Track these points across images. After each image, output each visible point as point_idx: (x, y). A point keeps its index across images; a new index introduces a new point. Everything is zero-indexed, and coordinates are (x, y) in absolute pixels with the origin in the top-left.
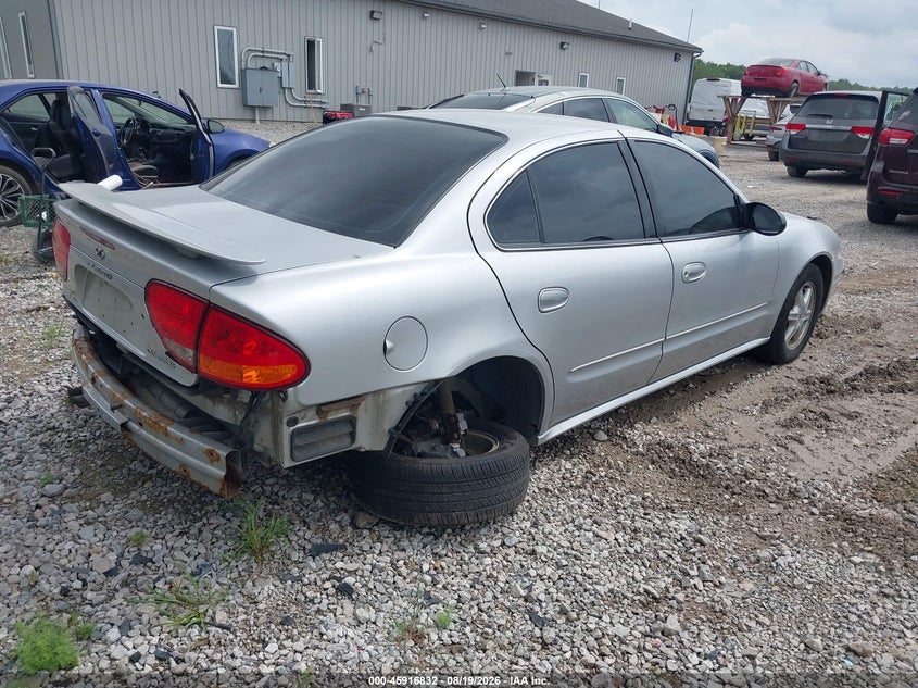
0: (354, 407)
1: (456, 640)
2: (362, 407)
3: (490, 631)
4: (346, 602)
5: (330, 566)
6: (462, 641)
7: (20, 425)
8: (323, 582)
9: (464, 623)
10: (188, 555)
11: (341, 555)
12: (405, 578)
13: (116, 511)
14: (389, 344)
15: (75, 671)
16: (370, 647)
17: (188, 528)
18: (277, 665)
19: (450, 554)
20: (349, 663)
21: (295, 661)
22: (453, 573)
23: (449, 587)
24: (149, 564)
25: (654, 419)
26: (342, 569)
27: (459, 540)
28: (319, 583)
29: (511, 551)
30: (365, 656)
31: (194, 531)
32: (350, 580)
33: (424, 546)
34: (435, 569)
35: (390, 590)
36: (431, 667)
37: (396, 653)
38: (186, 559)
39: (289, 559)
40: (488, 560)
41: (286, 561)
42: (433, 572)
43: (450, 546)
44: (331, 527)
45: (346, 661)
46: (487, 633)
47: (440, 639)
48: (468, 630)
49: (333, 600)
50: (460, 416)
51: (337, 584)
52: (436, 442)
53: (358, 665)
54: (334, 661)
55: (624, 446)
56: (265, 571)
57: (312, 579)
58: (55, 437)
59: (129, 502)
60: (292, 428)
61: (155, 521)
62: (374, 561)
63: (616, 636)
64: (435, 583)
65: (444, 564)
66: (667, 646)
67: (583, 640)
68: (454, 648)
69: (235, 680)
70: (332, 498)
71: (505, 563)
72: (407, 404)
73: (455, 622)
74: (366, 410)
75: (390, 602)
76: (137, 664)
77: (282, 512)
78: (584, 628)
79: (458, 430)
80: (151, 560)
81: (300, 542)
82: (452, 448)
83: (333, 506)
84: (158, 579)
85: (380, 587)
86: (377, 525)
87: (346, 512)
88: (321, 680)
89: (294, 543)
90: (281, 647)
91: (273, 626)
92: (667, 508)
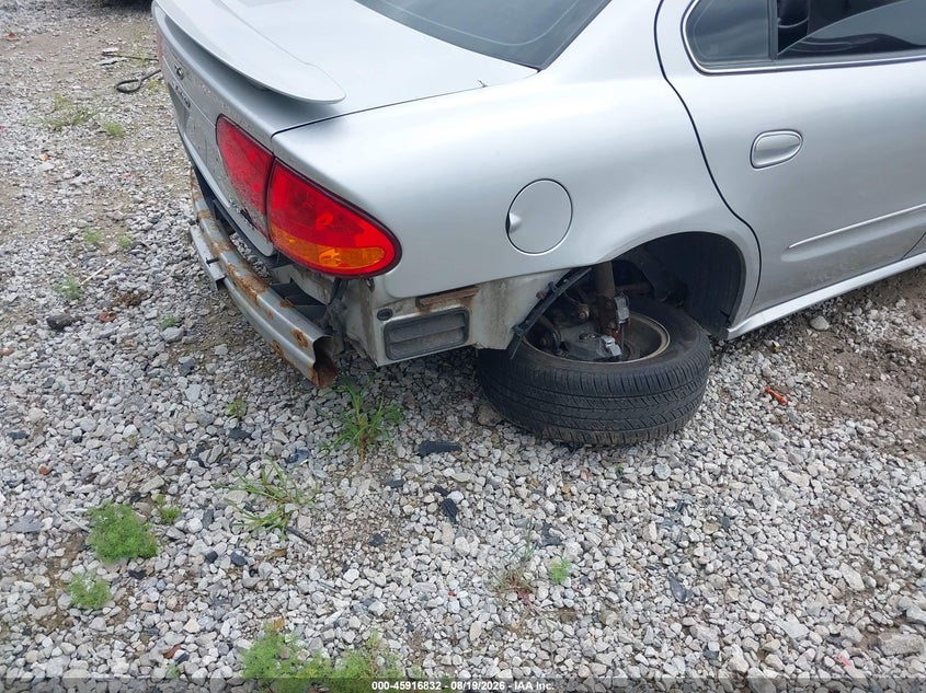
0: (467, 300)
1: (569, 603)
2: (478, 297)
3: (615, 598)
4: (446, 525)
5: (437, 473)
6: (577, 606)
7: (159, 251)
8: (426, 492)
9: (585, 581)
10: (289, 434)
11: (453, 459)
12: (523, 501)
13: (227, 370)
14: (514, 219)
15: (150, 563)
16: (463, 594)
17: (295, 399)
18: (355, 598)
19: (584, 476)
20: (434, 612)
21: (373, 598)
22: (584, 503)
23: (575, 523)
24: (247, 440)
25: (902, 302)
26: (451, 478)
27: (599, 458)
28: (421, 495)
29: (664, 486)
30: (455, 606)
31: (300, 405)
32: (456, 496)
33: (554, 461)
34: (563, 493)
35: (502, 516)
36: (533, 636)
37: (493, 609)
38: (286, 440)
39: (395, 454)
40: (631, 493)
41: (391, 457)
42: (559, 498)
43: (586, 465)
44: (450, 418)
45: (431, 609)
46: (610, 600)
47: (549, 597)
48: (587, 591)
49: (433, 520)
50: (621, 302)
51: (441, 499)
52: (587, 329)
53: (445, 616)
54: (417, 606)
55: (851, 341)
56: (366, 467)
57: (413, 489)
58: (189, 268)
59: (242, 358)
60: (385, 322)
61: (263, 387)
62: (490, 474)
63: (786, 635)
64: (559, 514)
65: (574, 489)
66: (857, 667)
67: (738, 632)
68: (567, 614)
69: (306, 609)
70: (458, 379)
71: (654, 500)
72: (538, 295)
73: (572, 576)
74: (483, 301)
75: (499, 532)
76: (211, 565)
77: (398, 392)
78: (743, 616)
79: (615, 318)
80: (249, 436)
81: (410, 434)
82: (603, 342)
83: (458, 389)
84: (254, 460)
85: (491, 512)
86: (502, 423)
87: (471, 399)
88: (397, 629)
89: (404, 435)
90: (362, 576)
91: (358, 546)
92: (896, 443)
